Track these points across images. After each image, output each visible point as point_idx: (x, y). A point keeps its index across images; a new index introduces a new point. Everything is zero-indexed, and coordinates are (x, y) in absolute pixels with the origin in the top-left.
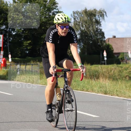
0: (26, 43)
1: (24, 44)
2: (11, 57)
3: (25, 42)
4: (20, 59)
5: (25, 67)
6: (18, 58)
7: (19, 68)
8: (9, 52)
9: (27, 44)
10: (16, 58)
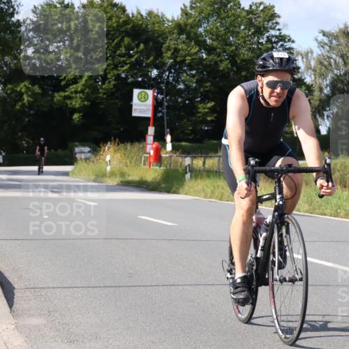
0: (204, 109)
1: (199, 110)
2: (172, 141)
3: (200, 106)
4: (190, 144)
5: (204, 163)
6: (187, 144)
7: (189, 165)
8: (167, 128)
9: (206, 110)
10: (184, 143)
